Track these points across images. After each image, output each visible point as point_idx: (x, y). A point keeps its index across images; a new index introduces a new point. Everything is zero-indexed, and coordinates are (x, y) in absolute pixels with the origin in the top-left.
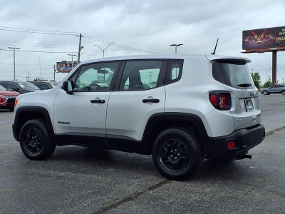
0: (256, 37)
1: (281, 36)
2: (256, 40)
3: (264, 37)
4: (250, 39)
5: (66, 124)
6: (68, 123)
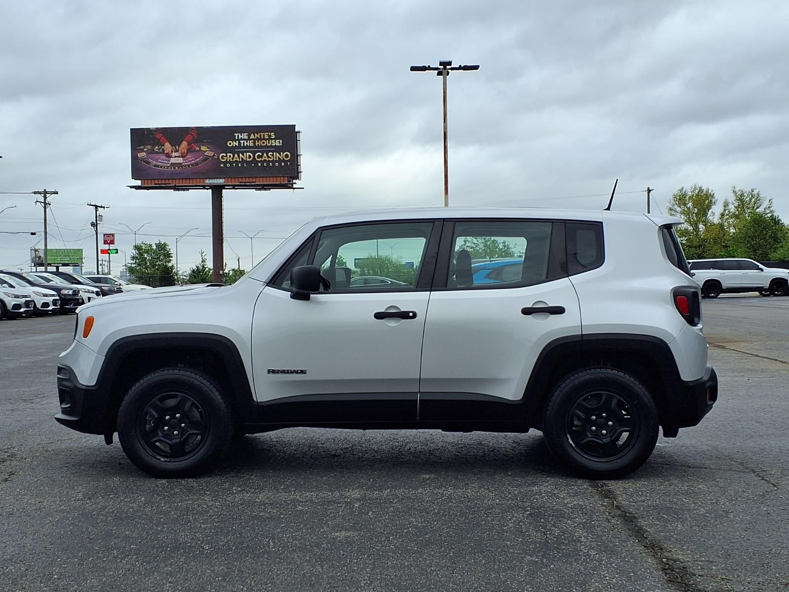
0: (168, 147)
1: (233, 150)
2: (169, 156)
3: (190, 150)
4: (152, 152)
5: (295, 375)
6: (302, 372)
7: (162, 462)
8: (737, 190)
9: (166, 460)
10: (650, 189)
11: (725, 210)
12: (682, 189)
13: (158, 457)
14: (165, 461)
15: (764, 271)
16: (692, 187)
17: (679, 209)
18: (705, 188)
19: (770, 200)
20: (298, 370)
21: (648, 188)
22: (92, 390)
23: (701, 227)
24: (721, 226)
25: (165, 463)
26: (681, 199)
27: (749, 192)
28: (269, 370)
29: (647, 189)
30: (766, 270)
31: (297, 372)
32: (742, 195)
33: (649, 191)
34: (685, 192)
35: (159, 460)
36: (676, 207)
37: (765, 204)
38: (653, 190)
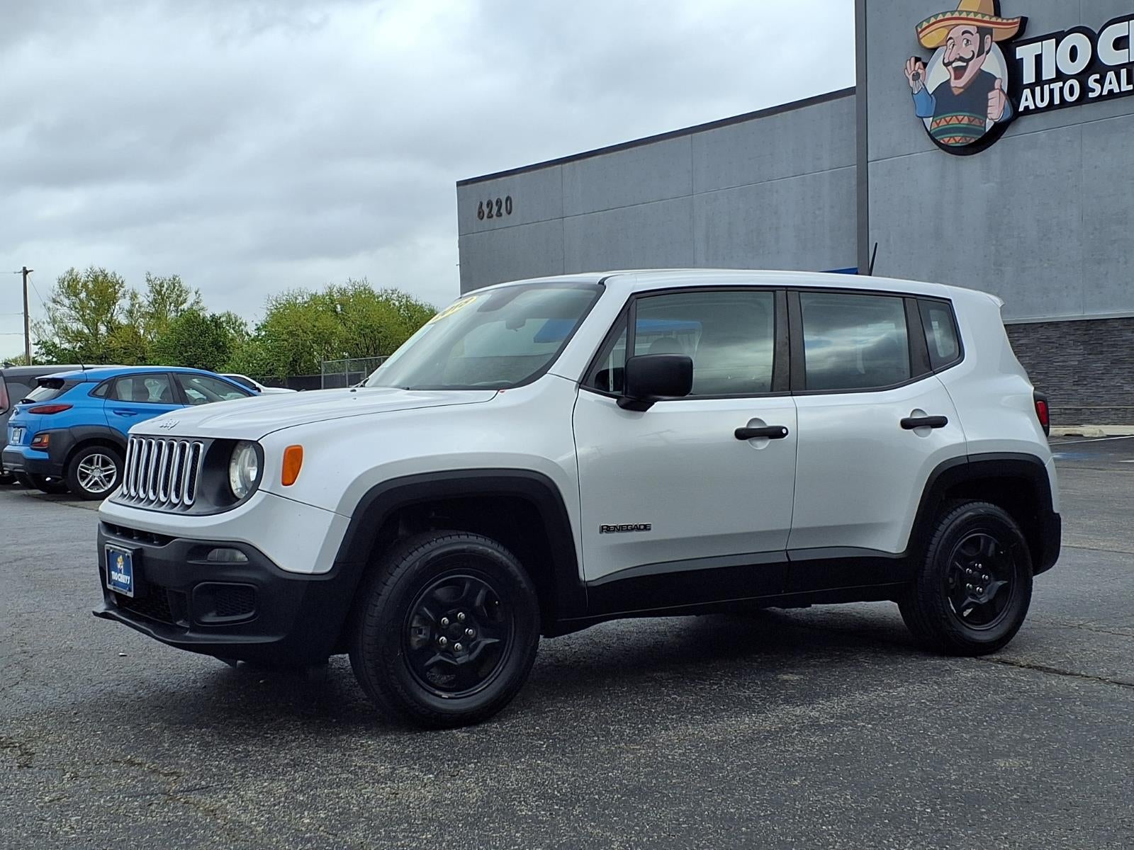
5: (635, 533)
6: (646, 528)
7: (444, 701)
8: (152, 277)
9: (452, 695)
10: (28, 269)
11: (133, 305)
12: (72, 270)
13: (437, 692)
14: (449, 698)
15: (262, 391)
16: (87, 270)
17: (66, 302)
18: (109, 271)
19: (196, 293)
20: (640, 525)
21: (24, 268)
22: (325, 581)
23: (103, 329)
24: (131, 327)
25: (450, 700)
26: (71, 286)
27: (170, 280)
28: (602, 526)
29: (22, 269)
30: (264, 390)
31: (637, 528)
32: (161, 285)
33: (26, 272)
34: (77, 276)
35: (440, 696)
36: (62, 297)
37: (191, 298)
38: (30, 271)
